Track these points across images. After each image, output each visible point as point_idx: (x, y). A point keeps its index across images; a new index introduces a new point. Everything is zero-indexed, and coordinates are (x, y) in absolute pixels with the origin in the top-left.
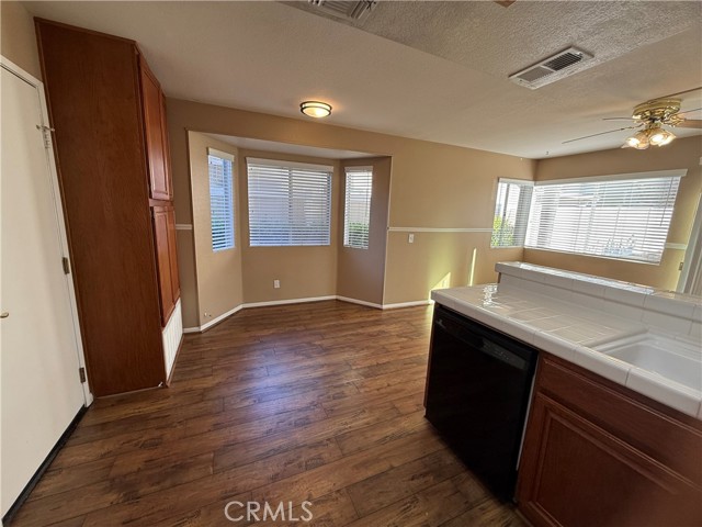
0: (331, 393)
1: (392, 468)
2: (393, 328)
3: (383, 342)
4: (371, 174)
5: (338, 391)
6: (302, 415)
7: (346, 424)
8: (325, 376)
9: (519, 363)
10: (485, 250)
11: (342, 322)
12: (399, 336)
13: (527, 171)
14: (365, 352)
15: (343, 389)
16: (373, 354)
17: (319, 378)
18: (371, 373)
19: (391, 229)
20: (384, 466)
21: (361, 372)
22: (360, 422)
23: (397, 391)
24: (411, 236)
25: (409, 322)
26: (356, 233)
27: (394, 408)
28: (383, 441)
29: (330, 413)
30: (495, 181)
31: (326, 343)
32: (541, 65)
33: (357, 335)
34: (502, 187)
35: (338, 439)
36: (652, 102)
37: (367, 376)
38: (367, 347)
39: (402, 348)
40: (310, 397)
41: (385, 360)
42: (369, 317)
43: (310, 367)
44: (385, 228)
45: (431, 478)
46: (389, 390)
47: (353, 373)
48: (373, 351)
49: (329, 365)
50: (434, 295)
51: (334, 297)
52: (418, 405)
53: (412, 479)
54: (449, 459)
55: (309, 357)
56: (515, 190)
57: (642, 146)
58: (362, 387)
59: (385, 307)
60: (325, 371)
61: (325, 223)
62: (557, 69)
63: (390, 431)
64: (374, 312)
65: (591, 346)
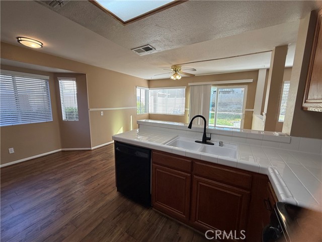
0: (65, 201)
1: (104, 219)
2: (98, 158)
3: (93, 166)
4: (75, 82)
5: (69, 198)
6: (46, 221)
7: (77, 212)
8: (60, 194)
9: (146, 156)
10: (135, 116)
11: (68, 162)
12: (102, 160)
13: (146, 84)
14: (84, 173)
15: (72, 196)
16: (89, 173)
17: (55, 197)
18: (89, 182)
19: (91, 110)
20: (100, 221)
21: (82, 184)
22: (85, 208)
23: (103, 185)
24: (102, 112)
25: (106, 153)
26: (70, 113)
27: (103, 193)
28: (99, 210)
29: (66, 211)
30: (135, 87)
31: (59, 176)
32: (141, 48)
33: (78, 166)
34: (138, 90)
35: (72, 222)
36: (175, 66)
37: (86, 185)
38: (85, 171)
39: (104, 165)
40: (50, 209)
41: (96, 174)
42: (84, 155)
43: (47, 193)
44: (87, 110)
45: (122, 214)
46: (99, 186)
47: (78, 186)
48: (88, 171)
49: (61, 187)
50: (114, 138)
51: (60, 150)
52: (113, 188)
53: (114, 219)
54: (129, 203)
55: (47, 187)
56: (143, 91)
57: (175, 79)
58: (84, 190)
59: (92, 148)
60: (59, 191)
61: (47, 109)
62: (147, 51)
63: (101, 204)
64: (87, 152)
65: (164, 144)
